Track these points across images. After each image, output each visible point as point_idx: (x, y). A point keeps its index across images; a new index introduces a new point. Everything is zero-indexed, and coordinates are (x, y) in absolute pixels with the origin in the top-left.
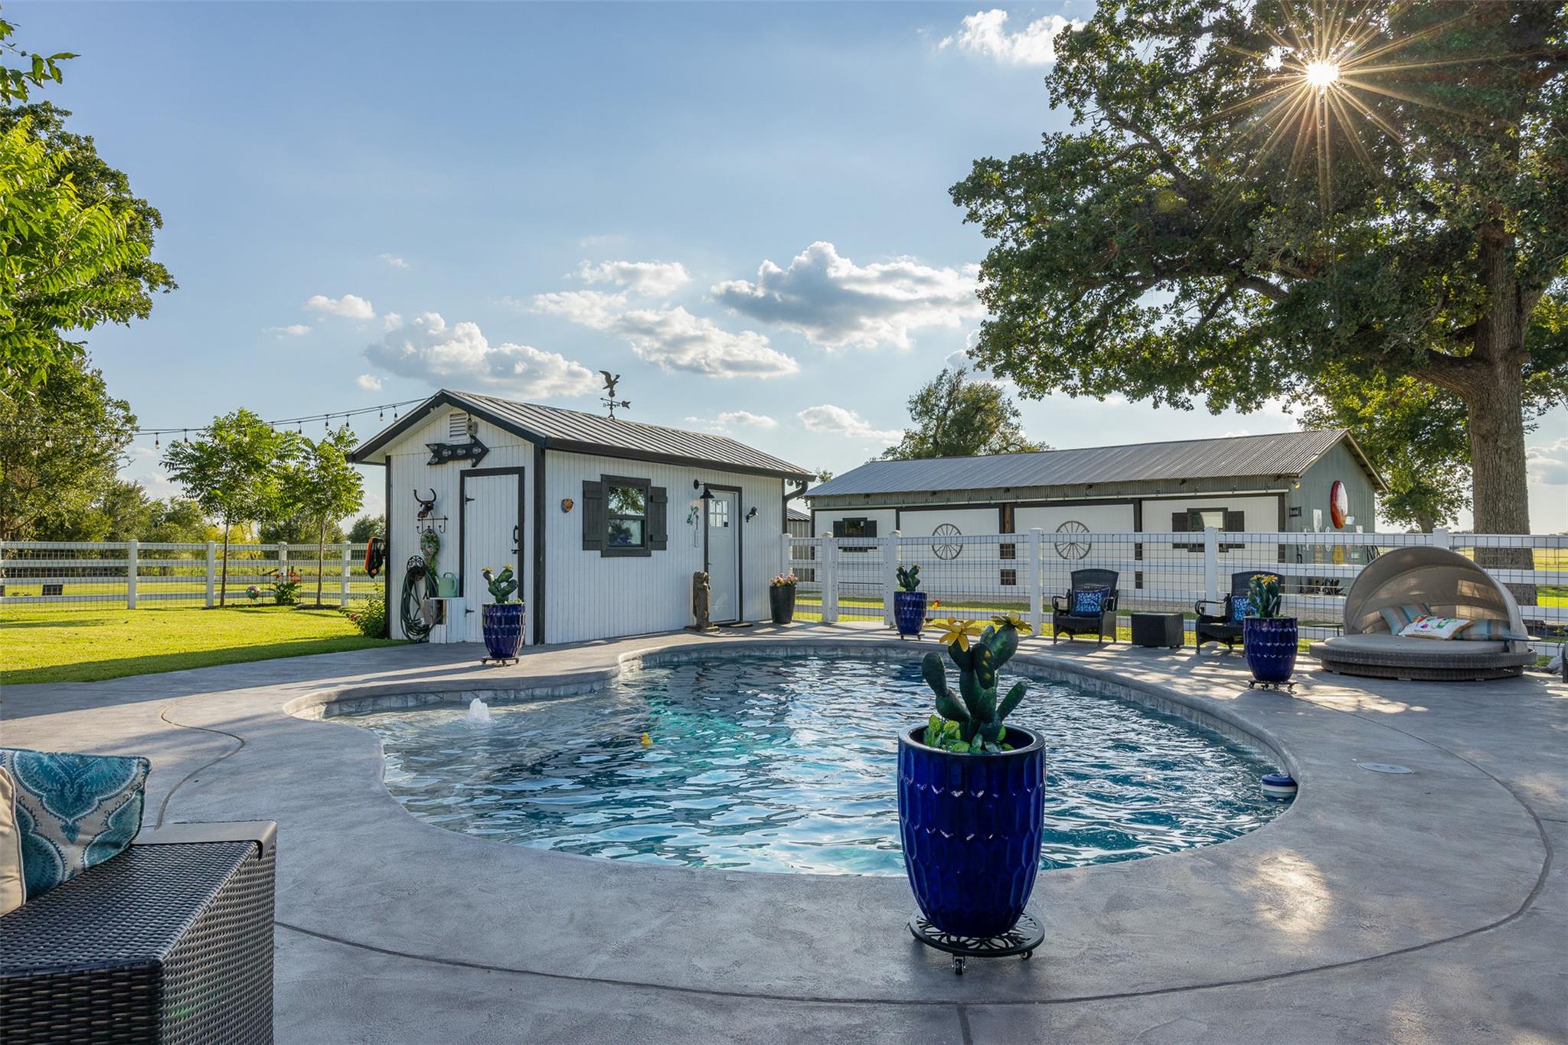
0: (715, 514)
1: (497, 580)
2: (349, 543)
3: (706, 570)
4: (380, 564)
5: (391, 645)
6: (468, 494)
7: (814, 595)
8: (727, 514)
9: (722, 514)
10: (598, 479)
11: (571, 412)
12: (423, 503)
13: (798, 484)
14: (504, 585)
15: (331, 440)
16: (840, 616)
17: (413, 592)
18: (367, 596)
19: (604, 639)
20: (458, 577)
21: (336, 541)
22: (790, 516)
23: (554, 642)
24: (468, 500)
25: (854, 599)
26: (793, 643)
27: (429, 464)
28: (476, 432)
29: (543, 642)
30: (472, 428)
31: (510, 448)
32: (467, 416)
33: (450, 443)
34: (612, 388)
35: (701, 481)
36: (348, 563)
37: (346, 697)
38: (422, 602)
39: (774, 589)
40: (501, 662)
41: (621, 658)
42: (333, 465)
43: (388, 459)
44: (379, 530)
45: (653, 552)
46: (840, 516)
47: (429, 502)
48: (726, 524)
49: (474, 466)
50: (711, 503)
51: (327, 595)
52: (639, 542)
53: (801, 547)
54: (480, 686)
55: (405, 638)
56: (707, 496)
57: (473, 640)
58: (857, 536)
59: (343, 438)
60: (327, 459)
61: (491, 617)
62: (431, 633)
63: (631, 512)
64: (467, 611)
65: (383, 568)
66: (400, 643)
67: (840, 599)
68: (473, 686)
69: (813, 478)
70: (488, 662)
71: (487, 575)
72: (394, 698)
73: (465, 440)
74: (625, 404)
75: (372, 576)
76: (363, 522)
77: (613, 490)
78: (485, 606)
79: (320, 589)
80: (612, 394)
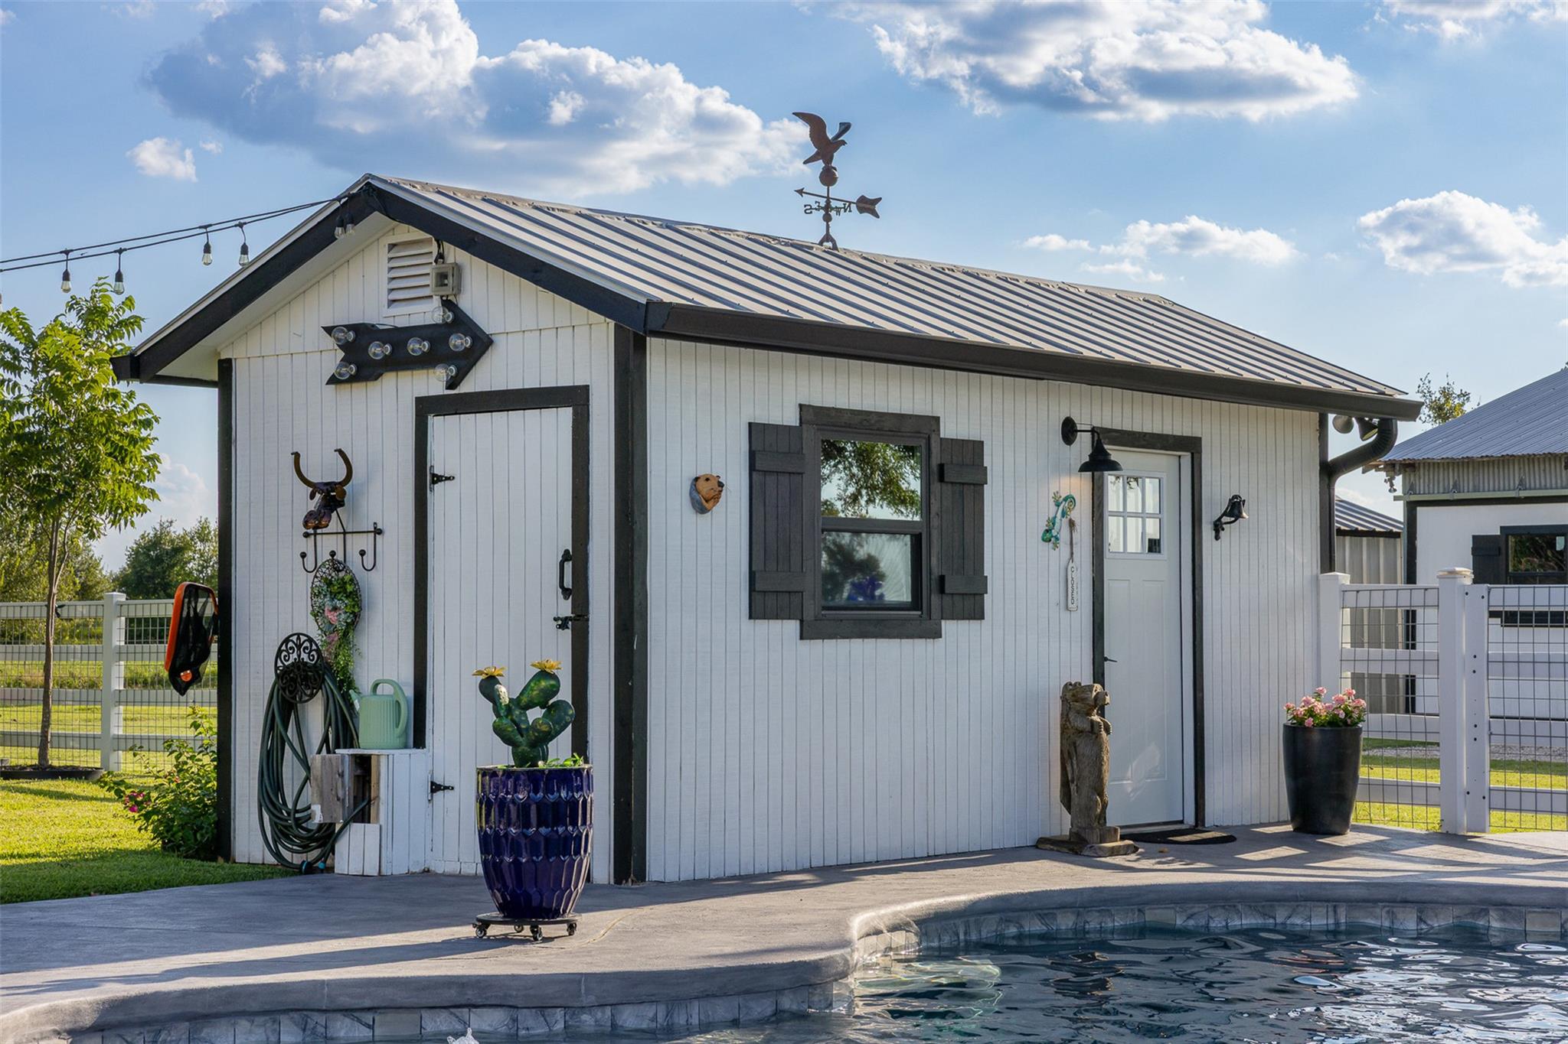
0: (1124, 514)
1: (516, 702)
2: (121, 597)
3: (1099, 676)
4: (205, 655)
5: (233, 879)
6: (438, 462)
7: (1418, 753)
8: (1159, 515)
9: (1143, 515)
10: (791, 419)
11: (714, 231)
12: (315, 488)
13: (1366, 429)
14: (535, 714)
15: (72, 320)
16: (1496, 817)
17: (291, 733)
18: (168, 744)
19: (810, 870)
20: (409, 692)
21: (85, 592)
22: (1341, 521)
23: (672, 876)
24: (437, 479)
25: (1535, 767)
26: (1354, 893)
27: (333, 380)
28: (458, 289)
29: (641, 876)
30: (447, 278)
31: (548, 336)
32: (434, 248)
33: (390, 323)
34: (828, 160)
35: (1083, 421)
36: (120, 654)
37: (120, 1017)
38: (316, 760)
39: (1296, 734)
40: (527, 931)
41: (858, 923)
42: (79, 387)
43: (226, 368)
44: (201, 561)
45: (948, 626)
46: (1491, 521)
47: (331, 486)
48: (1154, 546)
49: (452, 384)
50: (1113, 485)
51: (64, 740)
52: (905, 596)
53: (1374, 612)
54: (471, 995)
55: (271, 860)
56: (1098, 464)
57: (451, 868)
58: (1545, 579)
59: (103, 313)
60: (66, 369)
61: (502, 804)
62: (341, 846)
63: (880, 511)
64: (435, 788)
65: (211, 666)
66: (256, 873)
67: (1495, 765)
68: (452, 996)
69: (1410, 411)
70: (494, 931)
71: (488, 686)
72: (244, 1024)
73: (430, 313)
74: (867, 205)
75: (182, 689)
76: (156, 542)
77: (832, 451)
78: (484, 773)
79: (46, 722)
80: (828, 177)
